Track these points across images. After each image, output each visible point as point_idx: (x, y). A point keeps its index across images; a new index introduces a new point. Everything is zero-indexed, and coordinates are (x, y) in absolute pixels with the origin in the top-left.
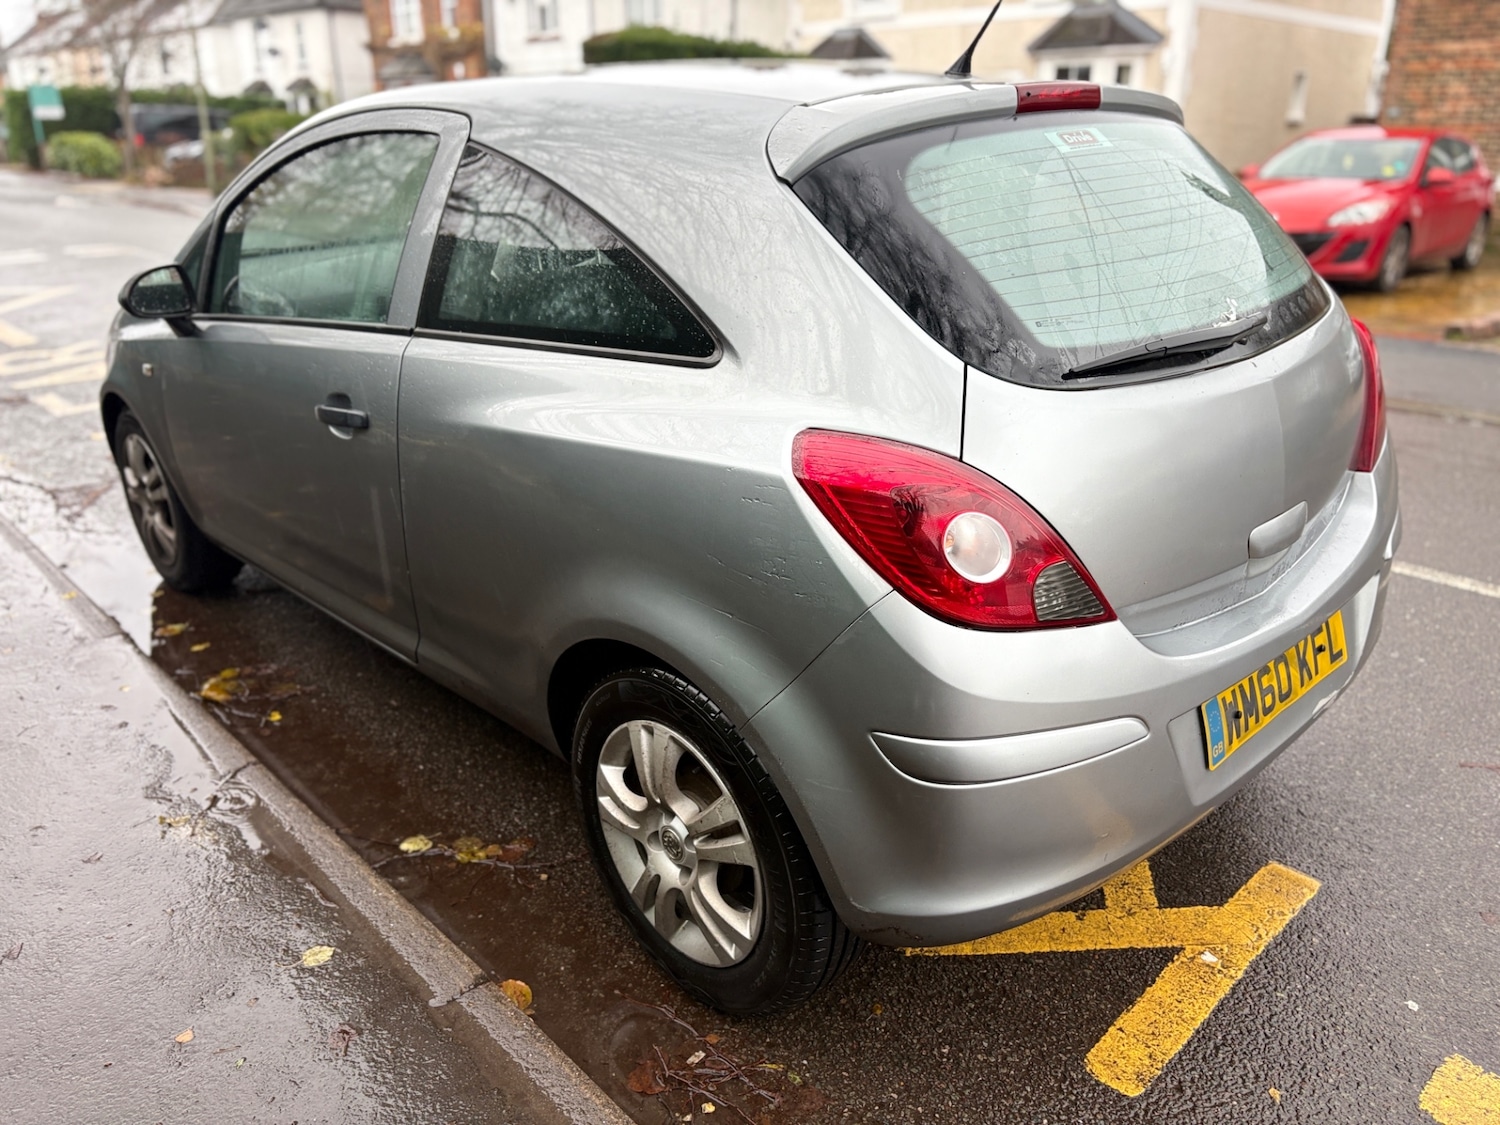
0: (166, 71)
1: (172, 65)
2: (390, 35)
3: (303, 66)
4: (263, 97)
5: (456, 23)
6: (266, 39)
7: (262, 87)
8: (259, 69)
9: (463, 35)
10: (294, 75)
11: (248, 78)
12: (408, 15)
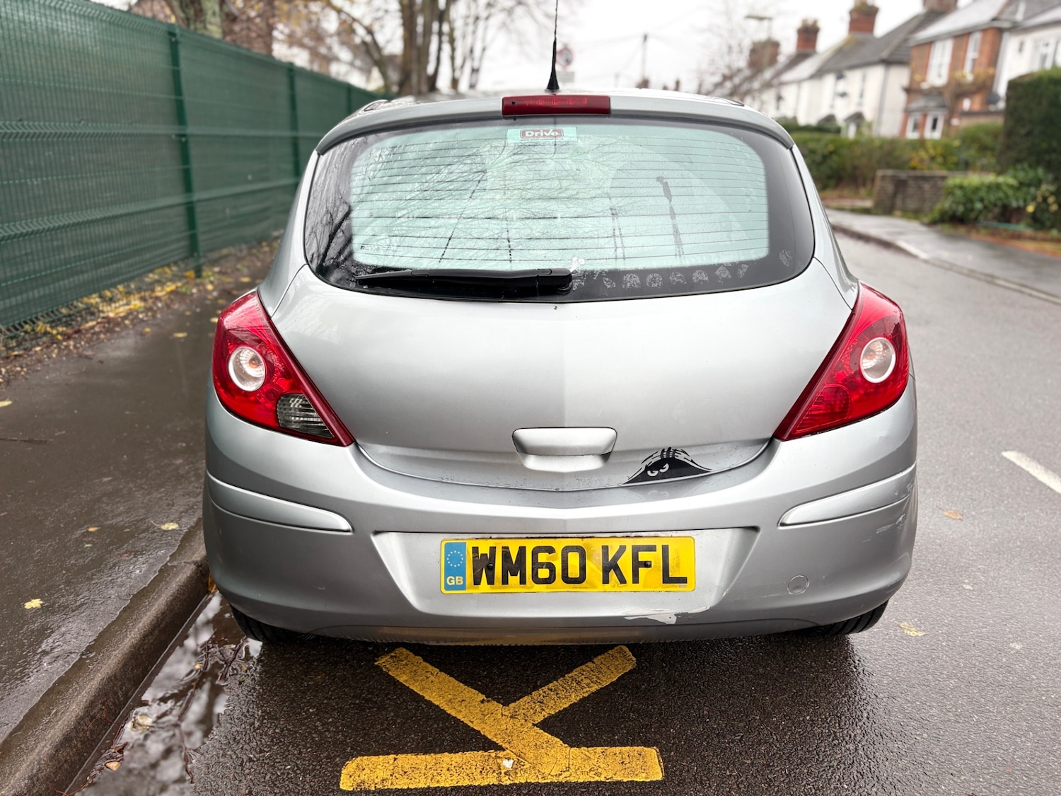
0: (778, 108)
1: (782, 104)
2: (924, 80)
3: (860, 104)
4: (828, 126)
5: (973, 71)
6: (842, 87)
7: (830, 118)
8: (832, 106)
9: (976, 78)
10: (852, 109)
11: (824, 112)
12: (940, 66)
